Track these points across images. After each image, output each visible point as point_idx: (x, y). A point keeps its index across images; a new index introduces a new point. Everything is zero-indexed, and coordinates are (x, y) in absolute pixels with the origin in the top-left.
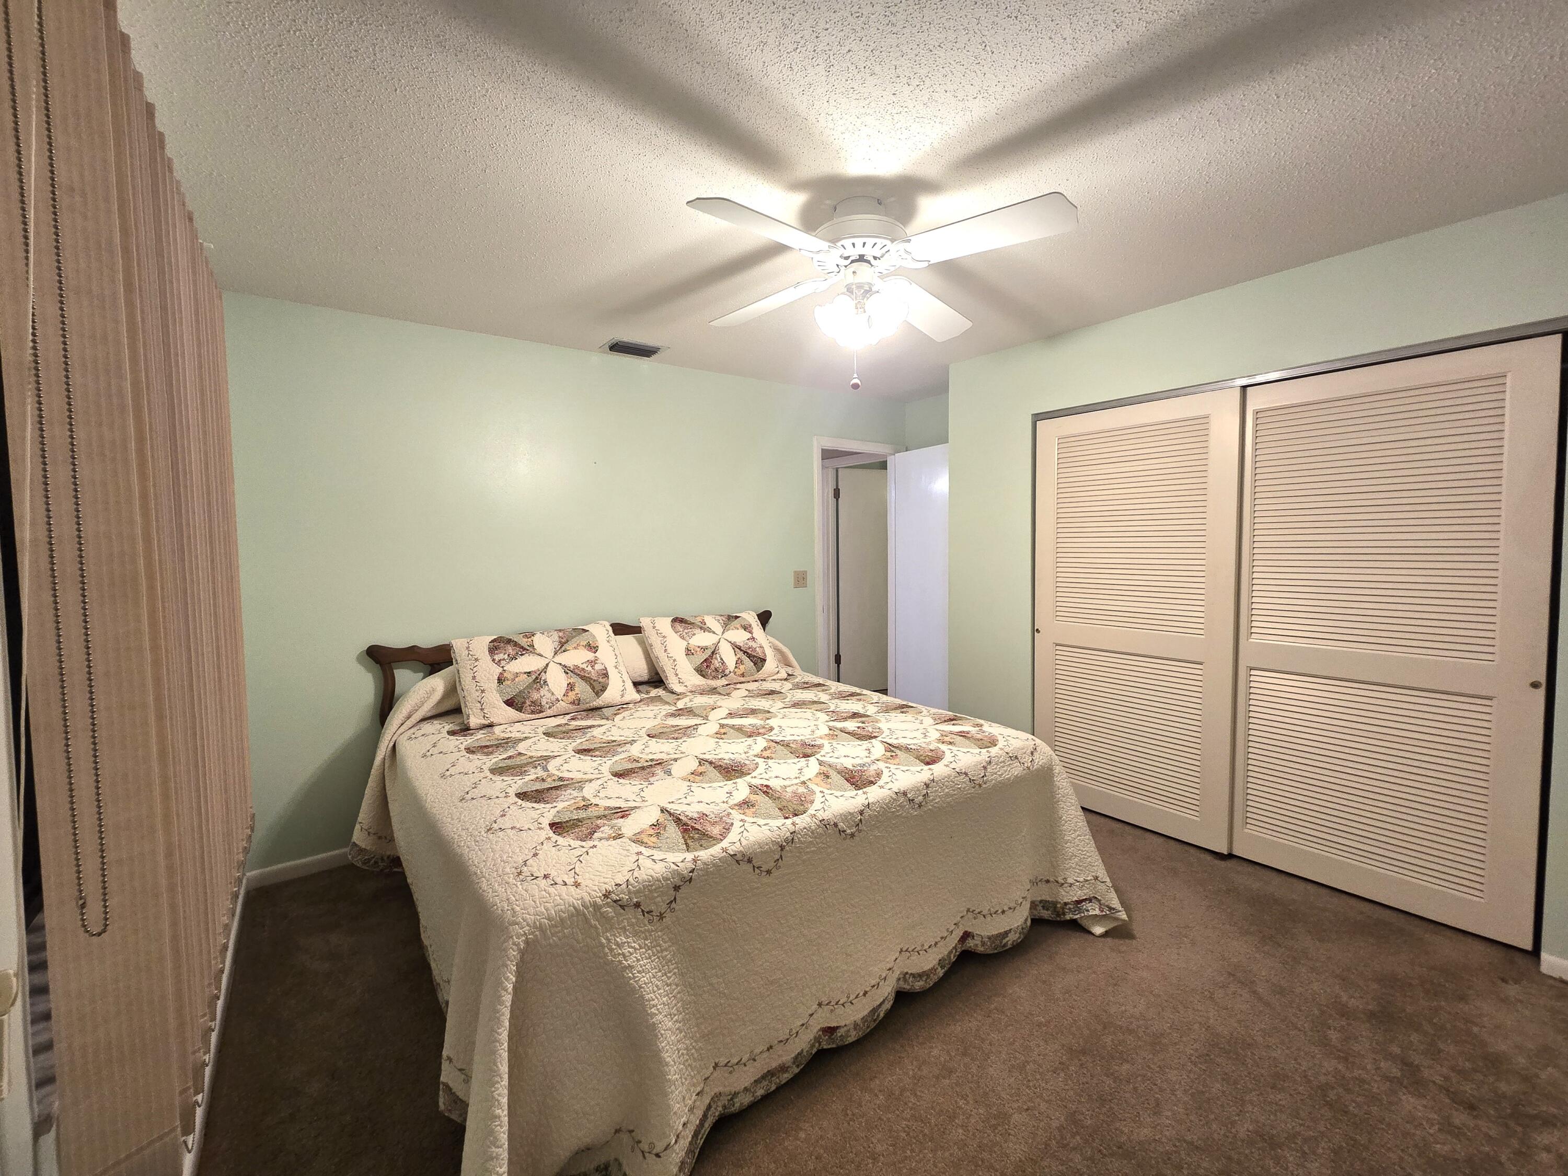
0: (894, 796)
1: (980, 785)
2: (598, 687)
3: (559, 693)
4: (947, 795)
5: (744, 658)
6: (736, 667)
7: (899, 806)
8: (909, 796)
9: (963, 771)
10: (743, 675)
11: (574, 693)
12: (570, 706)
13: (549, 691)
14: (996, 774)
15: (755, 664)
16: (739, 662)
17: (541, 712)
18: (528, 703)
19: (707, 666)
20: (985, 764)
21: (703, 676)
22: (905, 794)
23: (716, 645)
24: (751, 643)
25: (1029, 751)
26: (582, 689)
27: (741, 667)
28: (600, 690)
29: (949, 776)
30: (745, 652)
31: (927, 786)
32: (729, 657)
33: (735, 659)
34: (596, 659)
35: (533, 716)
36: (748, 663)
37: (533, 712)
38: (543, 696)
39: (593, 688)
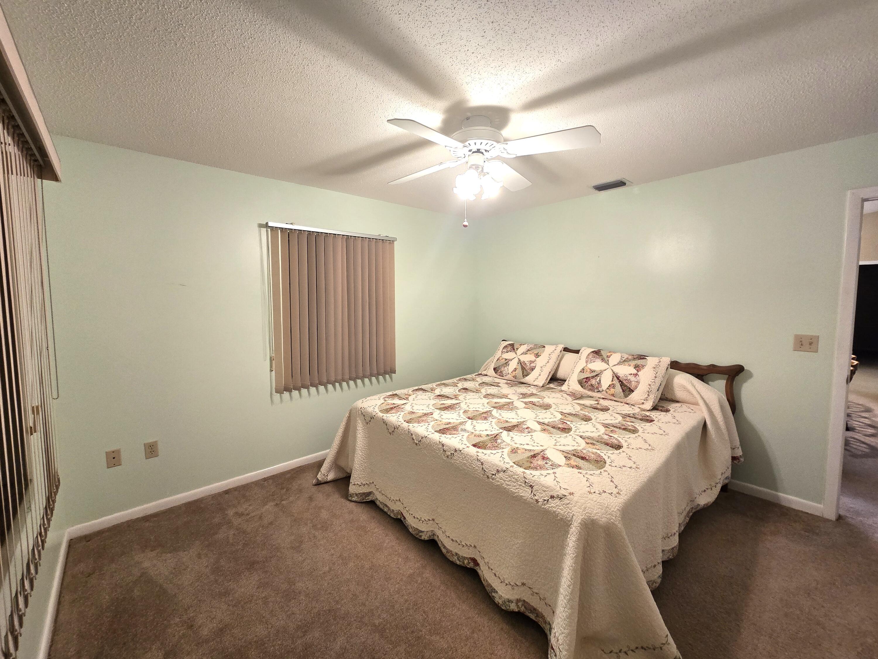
0: (438, 443)
1: (488, 477)
2: (525, 373)
3: (510, 371)
4: (465, 464)
5: (618, 385)
6: (608, 389)
7: (438, 448)
8: (444, 448)
9: (482, 461)
10: (613, 395)
11: (515, 372)
12: (513, 378)
13: (508, 369)
14: (505, 481)
15: (623, 391)
16: (612, 386)
17: (502, 376)
18: (499, 371)
19: (586, 382)
20: (500, 469)
21: (582, 387)
22: (443, 445)
23: (601, 372)
24: (632, 378)
25: (551, 493)
26: (519, 372)
27: (612, 390)
28: (525, 375)
29: (471, 456)
30: (620, 381)
31: (456, 451)
32: (606, 380)
33: (610, 383)
34: (535, 360)
35: (499, 377)
36: (618, 389)
37: (500, 375)
38: (505, 370)
39: (523, 373)
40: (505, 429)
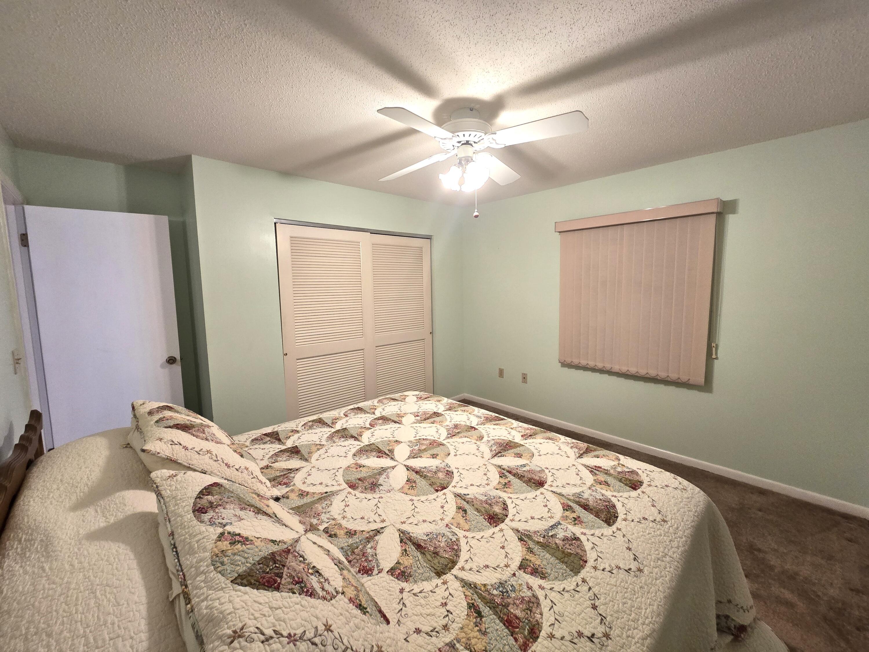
40: (517, 445)
